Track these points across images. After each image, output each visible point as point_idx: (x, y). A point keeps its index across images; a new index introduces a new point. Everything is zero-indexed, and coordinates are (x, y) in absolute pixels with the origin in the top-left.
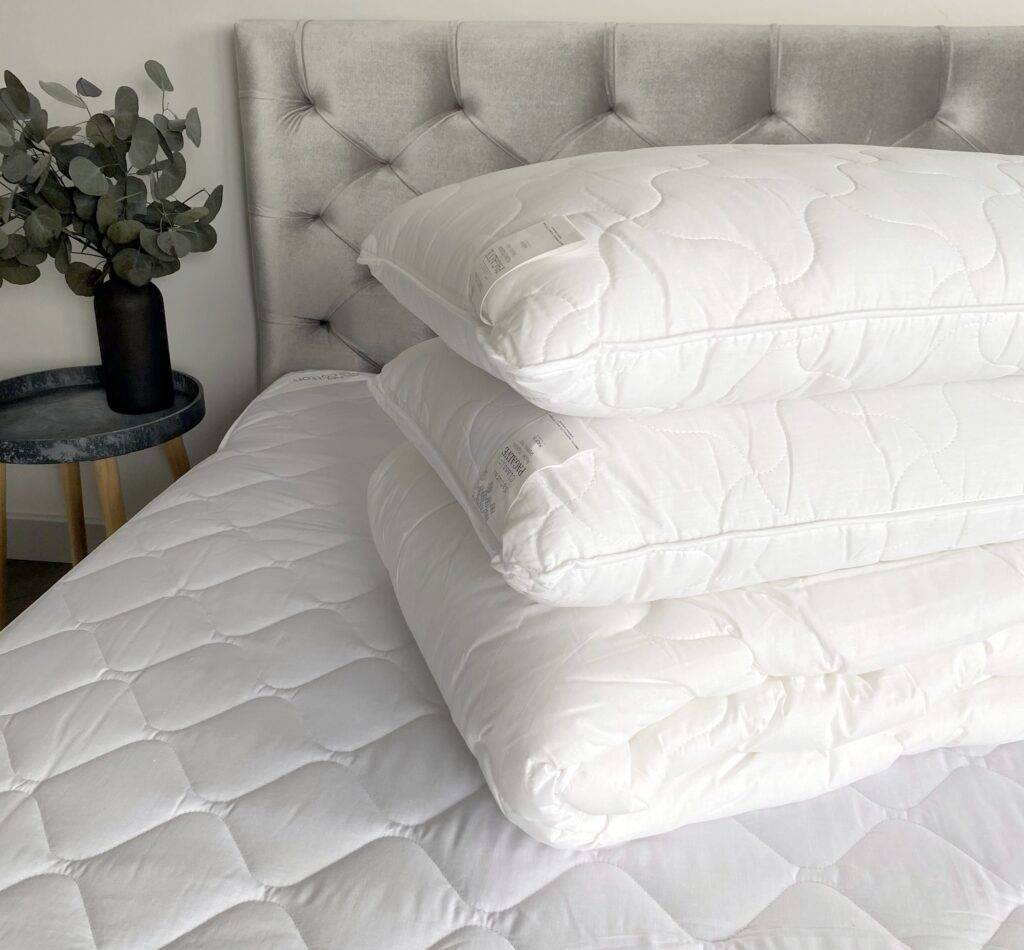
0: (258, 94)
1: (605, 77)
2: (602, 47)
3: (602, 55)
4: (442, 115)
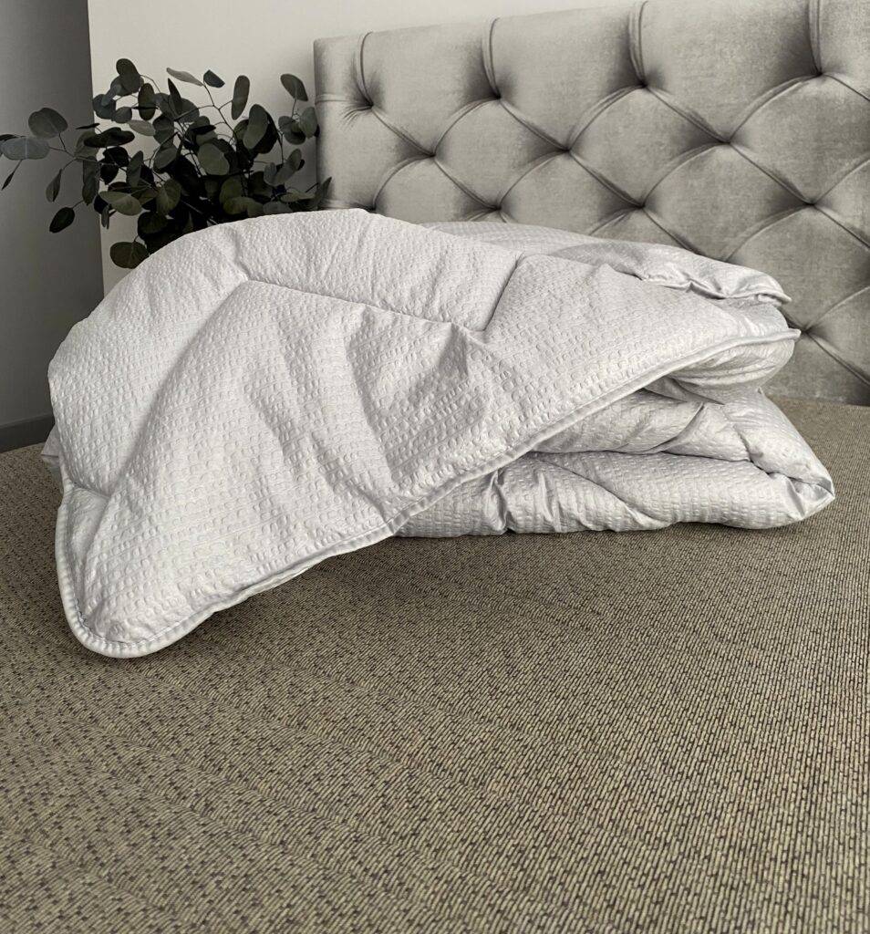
0: (327, 97)
2: (629, 20)
3: (627, 28)
4: (478, 102)
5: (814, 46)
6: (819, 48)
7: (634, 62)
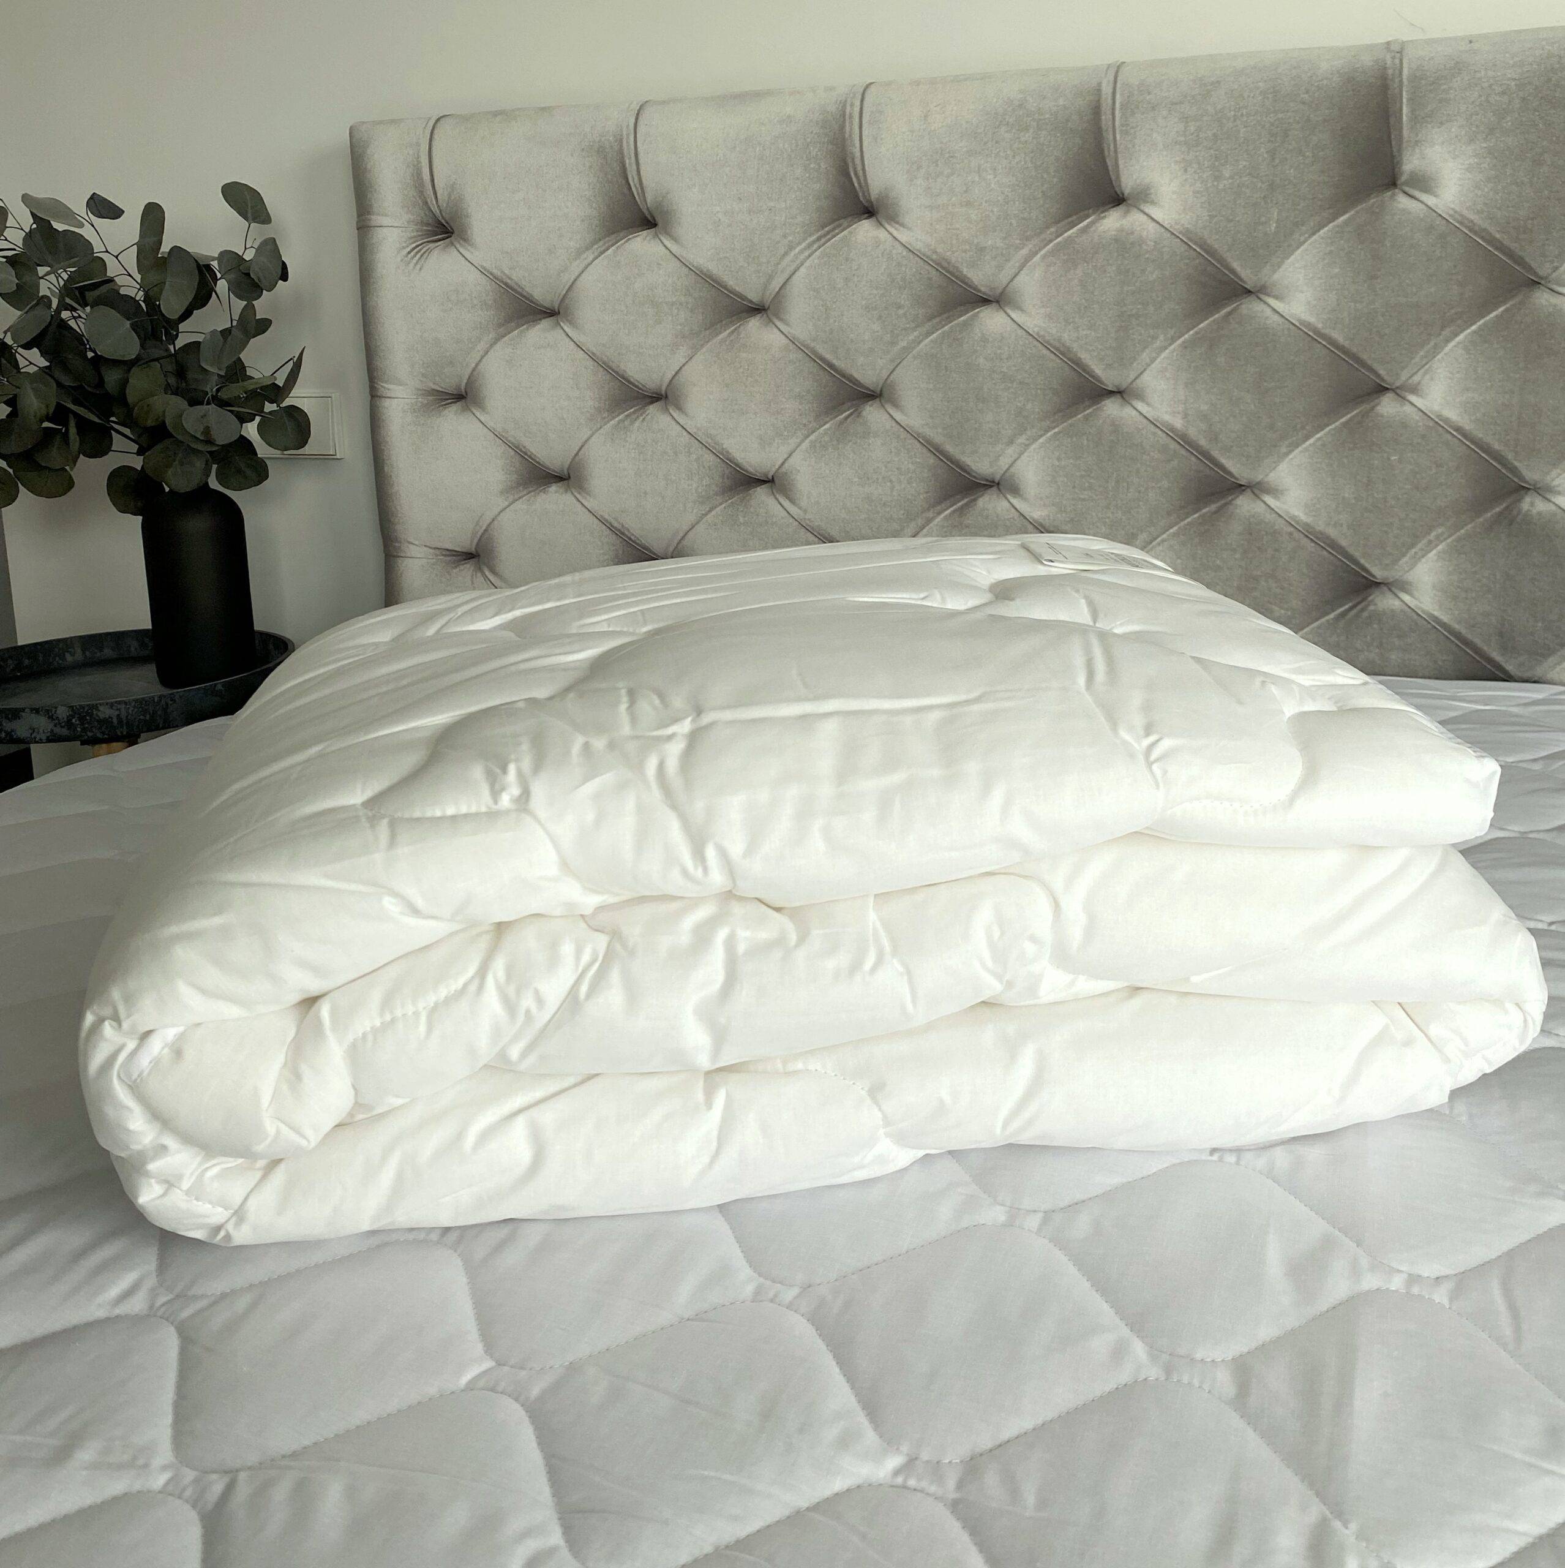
1: (849, 161)
2: (844, 116)
4: (622, 234)
5: (1109, 163)
6: (1117, 165)
7: (854, 180)
